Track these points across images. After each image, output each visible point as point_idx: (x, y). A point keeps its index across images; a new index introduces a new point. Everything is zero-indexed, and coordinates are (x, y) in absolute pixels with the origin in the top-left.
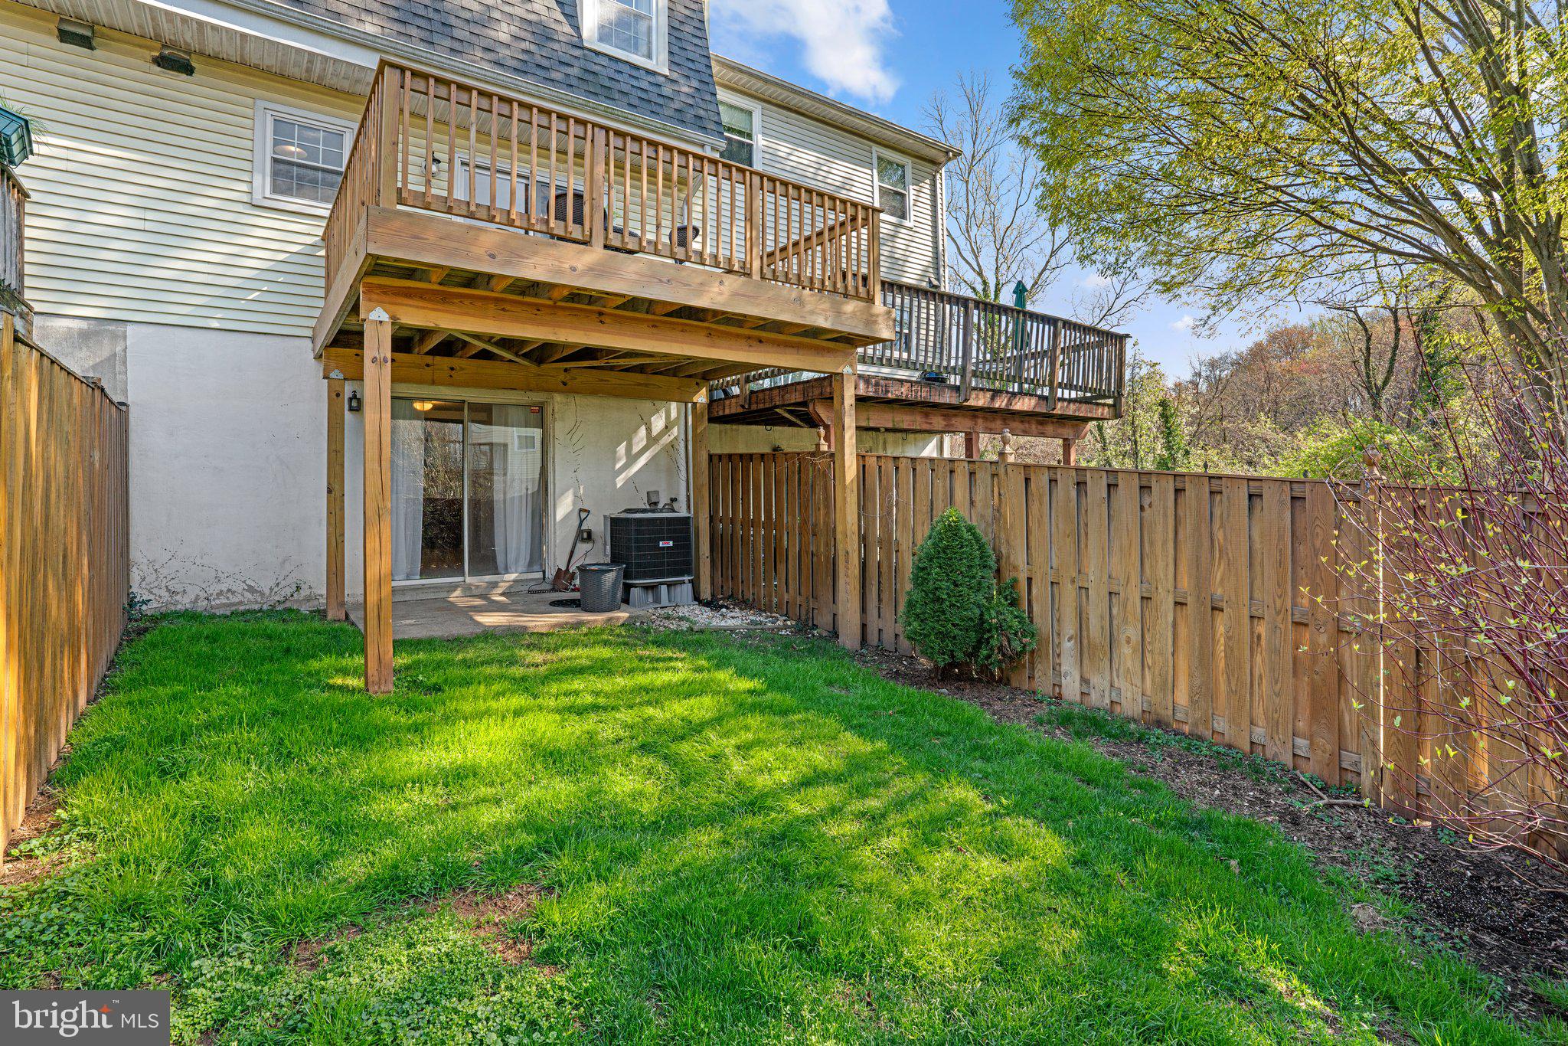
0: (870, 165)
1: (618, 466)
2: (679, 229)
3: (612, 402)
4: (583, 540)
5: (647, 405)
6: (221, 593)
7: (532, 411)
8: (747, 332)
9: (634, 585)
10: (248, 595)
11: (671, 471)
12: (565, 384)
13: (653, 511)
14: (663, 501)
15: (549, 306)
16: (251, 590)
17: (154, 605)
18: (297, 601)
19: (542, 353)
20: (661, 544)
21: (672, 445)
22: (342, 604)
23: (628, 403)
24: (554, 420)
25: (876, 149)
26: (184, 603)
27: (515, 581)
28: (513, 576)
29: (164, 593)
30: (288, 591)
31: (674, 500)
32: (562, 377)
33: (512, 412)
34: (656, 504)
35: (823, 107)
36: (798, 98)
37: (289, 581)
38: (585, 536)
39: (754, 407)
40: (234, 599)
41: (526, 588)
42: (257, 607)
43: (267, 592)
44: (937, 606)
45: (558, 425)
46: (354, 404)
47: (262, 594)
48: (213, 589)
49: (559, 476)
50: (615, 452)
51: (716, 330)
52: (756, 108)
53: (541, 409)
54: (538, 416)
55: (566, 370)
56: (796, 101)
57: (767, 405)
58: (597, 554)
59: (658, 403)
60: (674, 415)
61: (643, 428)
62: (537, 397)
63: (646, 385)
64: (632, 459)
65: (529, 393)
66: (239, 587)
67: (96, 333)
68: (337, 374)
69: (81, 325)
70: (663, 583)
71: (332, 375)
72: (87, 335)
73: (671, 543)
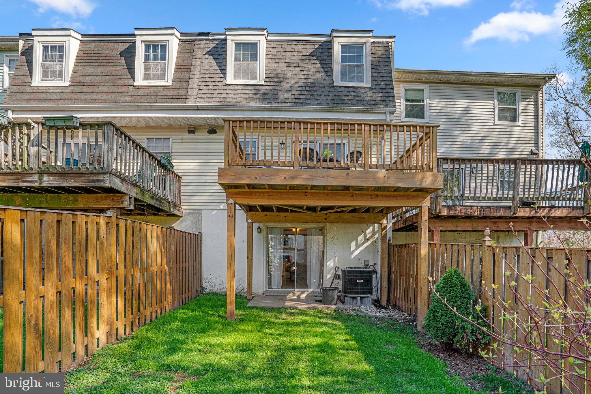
0: (493, 98)
1: (352, 250)
2: (351, 153)
3: (350, 225)
4: (337, 278)
5: (365, 225)
6: (223, 288)
7: (319, 230)
8: (371, 193)
9: (346, 296)
11: (375, 252)
12: (326, 219)
13: (366, 268)
14: (371, 263)
15: (286, 192)
17: (208, 290)
18: (243, 293)
19: (312, 209)
20: (358, 281)
21: (375, 241)
22: (251, 294)
23: (356, 225)
24: (327, 233)
25: (496, 89)
26: (215, 290)
27: (311, 292)
28: (310, 290)
29: (210, 287)
30: (240, 289)
31: (375, 264)
32: (325, 217)
33: (314, 231)
34: (367, 265)
35: (461, 77)
36: (447, 76)
37: (241, 286)
38: (336, 277)
39: (407, 224)
41: (314, 295)
44: (436, 314)
45: (328, 235)
46: (259, 230)
48: (222, 287)
49: (328, 254)
50: (350, 245)
51: (356, 194)
52: (426, 87)
53: (322, 229)
54: (322, 232)
55: (326, 214)
56: (446, 78)
57: (411, 223)
58: (339, 284)
59: (369, 224)
60: (376, 230)
61: (363, 235)
62: (321, 225)
63: (359, 218)
64: (358, 247)
65: (317, 224)
67: (196, 213)
68: (250, 221)
69: (193, 211)
70: (359, 297)
71: (249, 221)
72: (193, 214)
73: (362, 281)
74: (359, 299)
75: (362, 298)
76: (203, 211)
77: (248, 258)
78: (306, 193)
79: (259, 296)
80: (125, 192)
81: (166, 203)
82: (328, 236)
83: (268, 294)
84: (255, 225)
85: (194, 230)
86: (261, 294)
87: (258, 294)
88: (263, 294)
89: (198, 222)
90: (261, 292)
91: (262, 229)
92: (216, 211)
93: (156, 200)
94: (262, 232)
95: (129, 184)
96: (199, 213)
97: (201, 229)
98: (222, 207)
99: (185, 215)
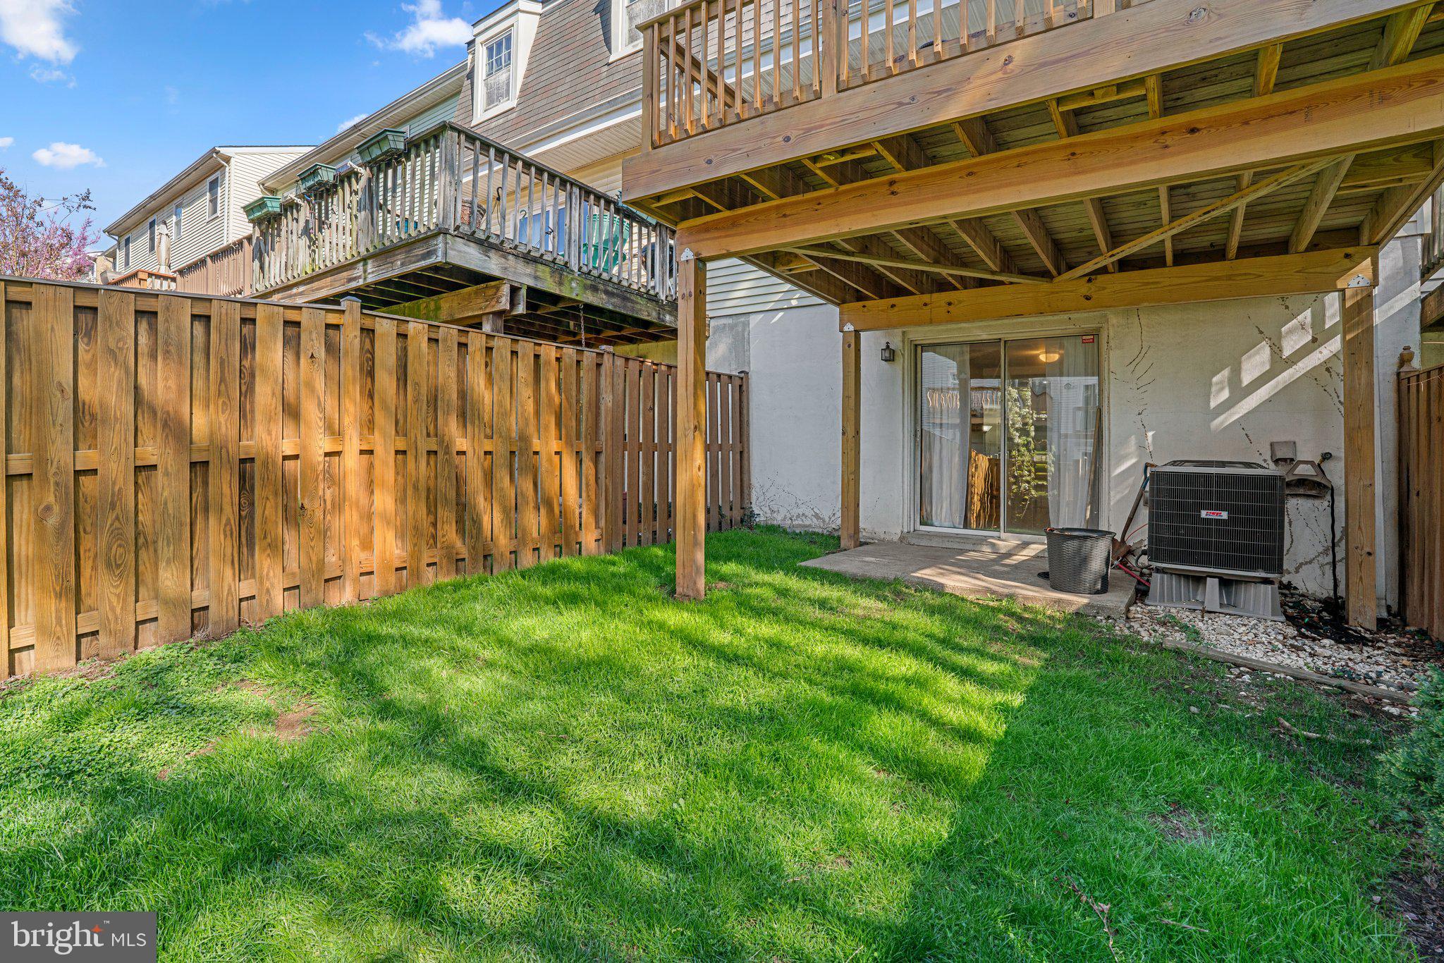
1: (1212, 404)
6: (798, 516)
10: (815, 520)
11: (1325, 408)
12: (1087, 298)
16: (817, 516)
17: (763, 518)
20: (1205, 514)
21: (1326, 369)
24: (1109, 349)
26: (778, 519)
29: (767, 509)
31: (1327, 456)
32: (1084, 288)
33: (1069, 347)
34: (1288, 460)
40: (807, 523)
42: (820, 531)
43: (827, 520)
45: (1114, 355)
46: (888, 354)
47: (824, 521)
48: (795, 512)
50: (1208, 386)
54: (1094, 346)
55: (1090, 280)
61: (1264, 346)
62: (1086, 323)
64: (1239, 392)
66: (809, 513)
67: (736, 325)
68: (849, 327)
69: (729, 321)
70: (1213, 576)
71: (846, 329)
72: (732, 327)
73: (1225, 515)
74: (1212, 584)
75: (1225, 583)
76: (752, 317)
77: (844, 434)
78: (892, 183)
79: (891, 542)
80: (497, 273)
81: (639, 299)
82: (1115, 359)
83: (913, 541)
84: (871, 342)
85: (734, 367)
86: (896, 538)
87: (888, 538)
88: (902, 539)
89: (741, 344)
90: (895, 532)
91: (898, 353)
92: (781, 314)
93: (606, 292)
94: (899, 360)
95: (510, 257)
96: (743, 323)
97: (749, 363)
98: (794, 303)
99: (714, 333)
